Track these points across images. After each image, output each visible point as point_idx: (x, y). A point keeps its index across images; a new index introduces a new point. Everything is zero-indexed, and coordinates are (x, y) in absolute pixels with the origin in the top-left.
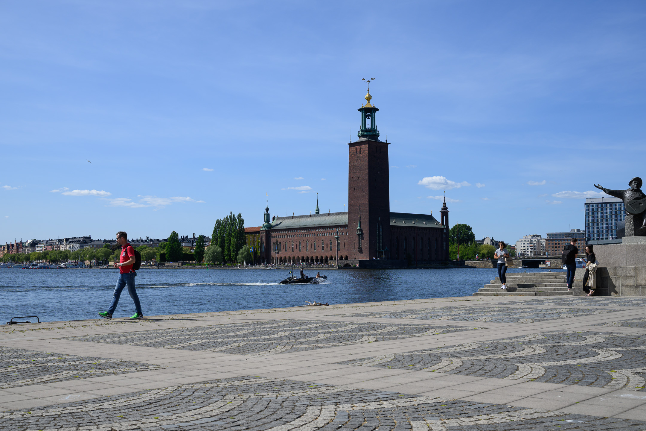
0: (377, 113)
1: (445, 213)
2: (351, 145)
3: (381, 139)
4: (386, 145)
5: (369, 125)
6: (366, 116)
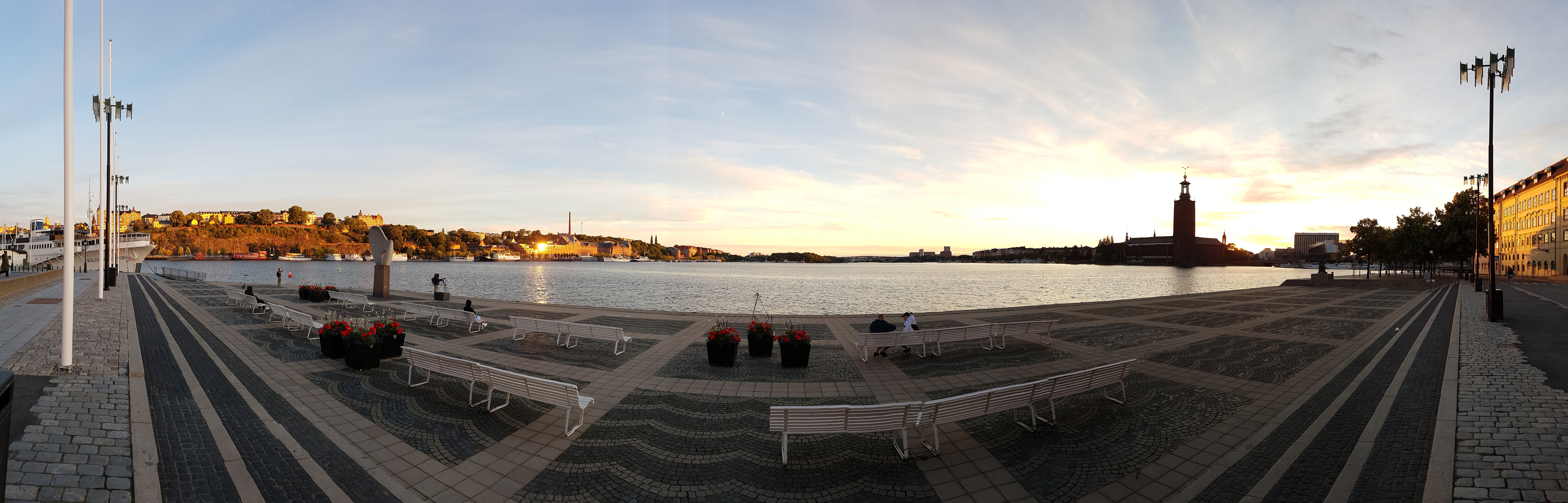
0: (1190, 185)
1: (1224, 237)
2: (1175, 201)
3: (1192, 199)
4: (1194, 202)
5: (1185, 191)
6: (1183, 187)
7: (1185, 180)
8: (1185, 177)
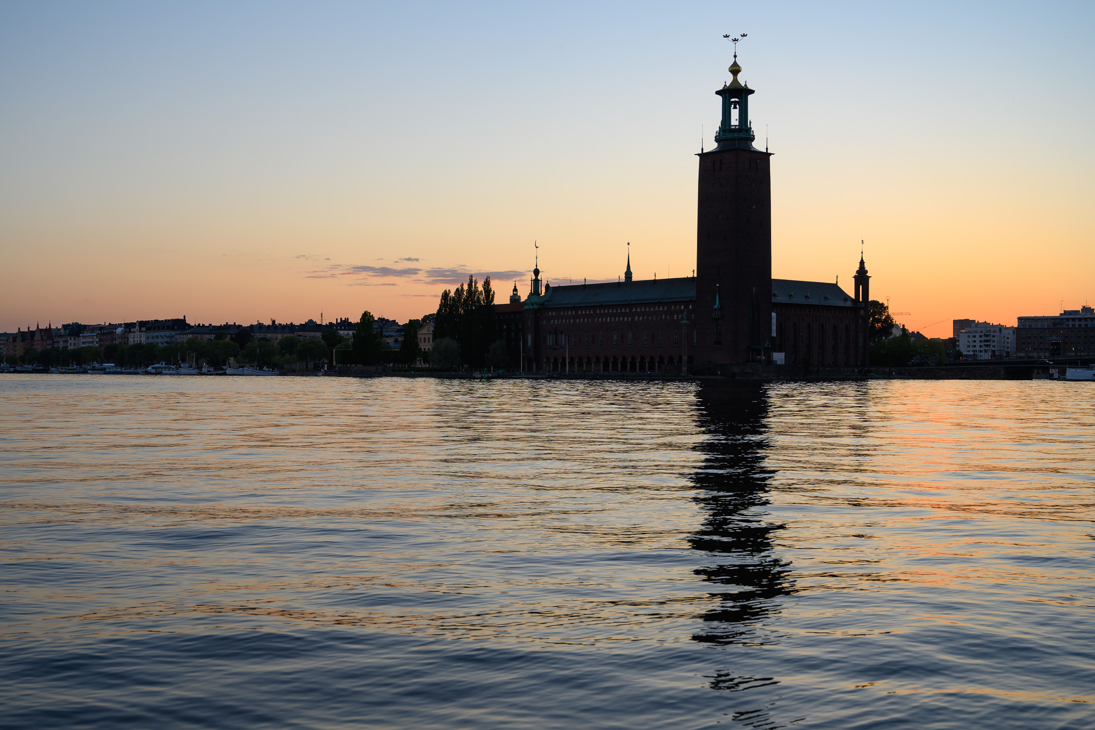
2: (703, 156)
4: (766, 156)
5: (735, 121)
6: (730, 104)
7: (735, 81)
8: (735, 70)
